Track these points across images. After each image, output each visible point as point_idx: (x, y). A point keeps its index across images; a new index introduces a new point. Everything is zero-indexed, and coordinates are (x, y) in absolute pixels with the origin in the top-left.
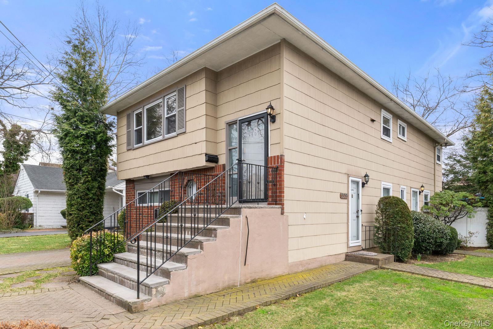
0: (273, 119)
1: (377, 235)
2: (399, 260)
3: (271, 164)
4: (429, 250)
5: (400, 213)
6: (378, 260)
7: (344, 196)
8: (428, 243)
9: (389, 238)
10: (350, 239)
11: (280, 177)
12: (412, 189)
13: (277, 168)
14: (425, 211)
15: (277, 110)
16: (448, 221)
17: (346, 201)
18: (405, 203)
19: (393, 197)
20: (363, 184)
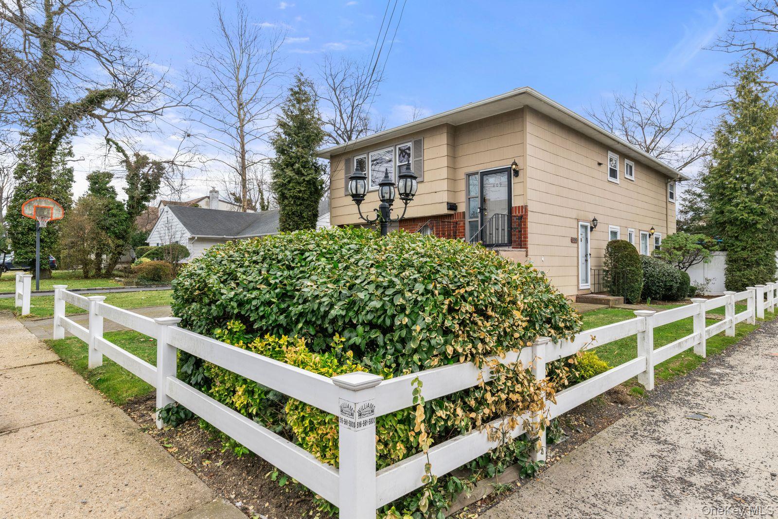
0: (517, 173)
1: (606, 278)
2: (628, 301)
3: (516, 213)
4: (659, 293)
5: (629, 256)
6: (609, 301)
7: (574, 240)
8: (657, 286)
9: (618, 281)
10: (580, 281)
11: (525, 225)
12: (641, 232)
13: (521, 217)
14: (656, 256)
15: (521, 166)
16: (682, 267)
17: (575, 245)
18: (634, 247)
19: (622, 241)
20: (592, 228)
